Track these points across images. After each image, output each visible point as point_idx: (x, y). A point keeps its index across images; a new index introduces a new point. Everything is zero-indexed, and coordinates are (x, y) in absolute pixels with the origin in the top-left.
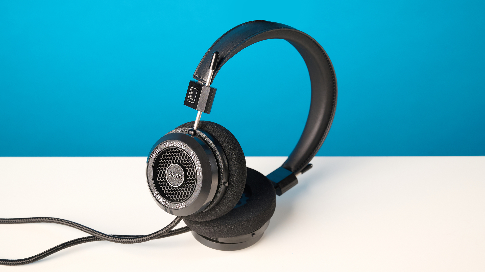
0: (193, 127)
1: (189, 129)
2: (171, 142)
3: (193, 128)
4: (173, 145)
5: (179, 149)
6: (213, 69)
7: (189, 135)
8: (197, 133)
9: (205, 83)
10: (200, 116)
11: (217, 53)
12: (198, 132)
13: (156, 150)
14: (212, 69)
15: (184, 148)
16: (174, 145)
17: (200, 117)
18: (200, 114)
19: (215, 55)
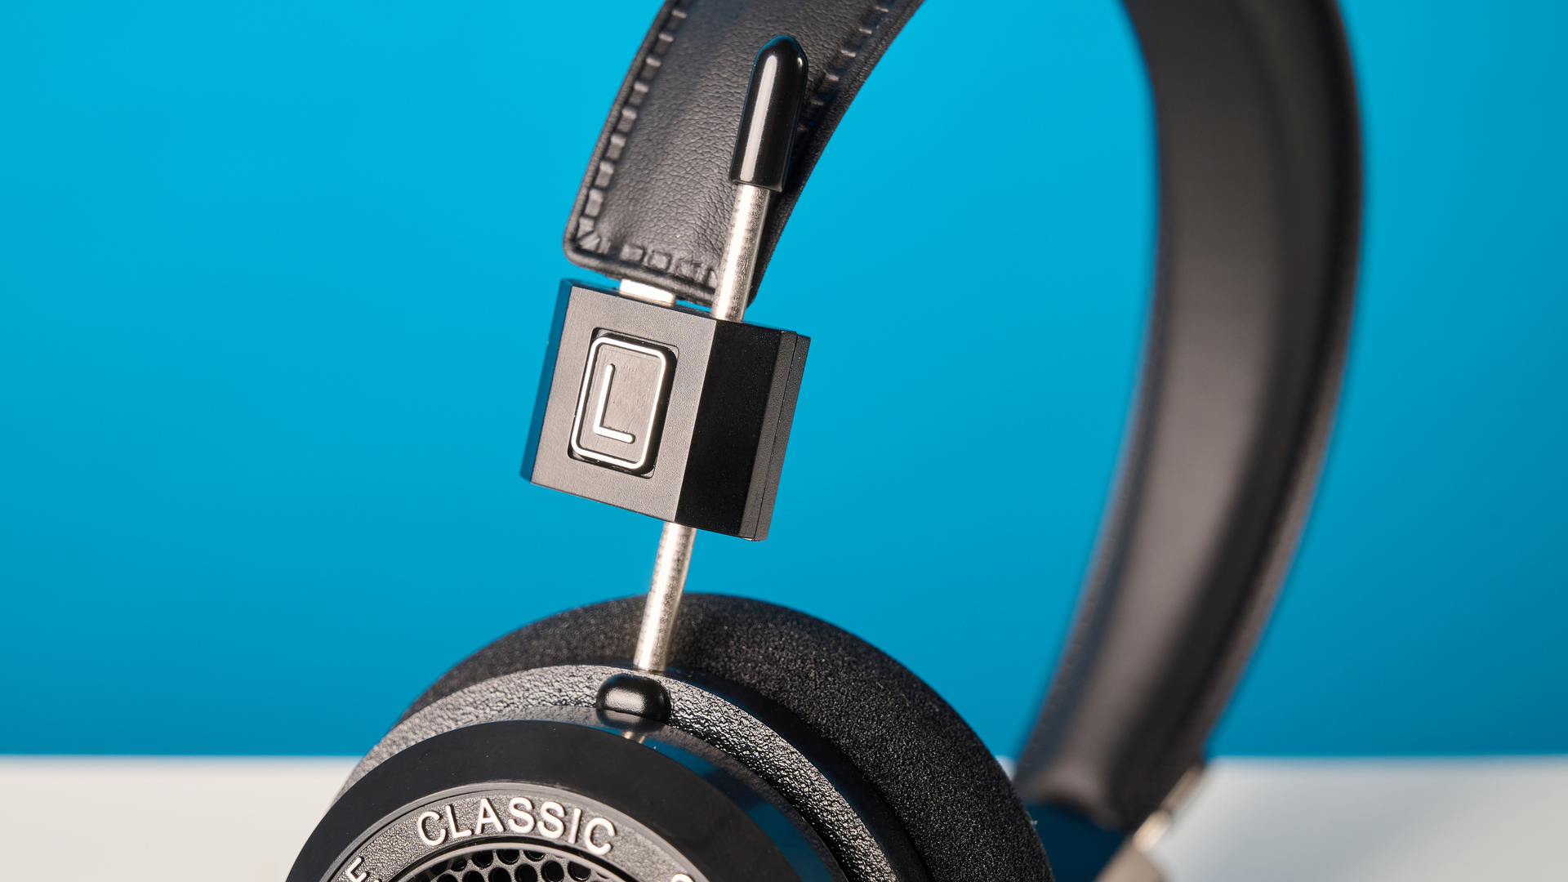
0: (626, 657)
1: (605, 673)
2: (484, 803)
3: (629, 662)
4: (500, 828)
5: (551, 853)
6: (760, 180)
7: (607, 729)
8: (676, 705)
9: (707, 296)
10: (679, 561)
11: (787, 50)
12: (686, 698)
13: (348, 872)
14: (751, 183)
15: (607, 847)
16: (511, 822)
17: (679, 571)
18: (685, 546)
19: (771, 65)
